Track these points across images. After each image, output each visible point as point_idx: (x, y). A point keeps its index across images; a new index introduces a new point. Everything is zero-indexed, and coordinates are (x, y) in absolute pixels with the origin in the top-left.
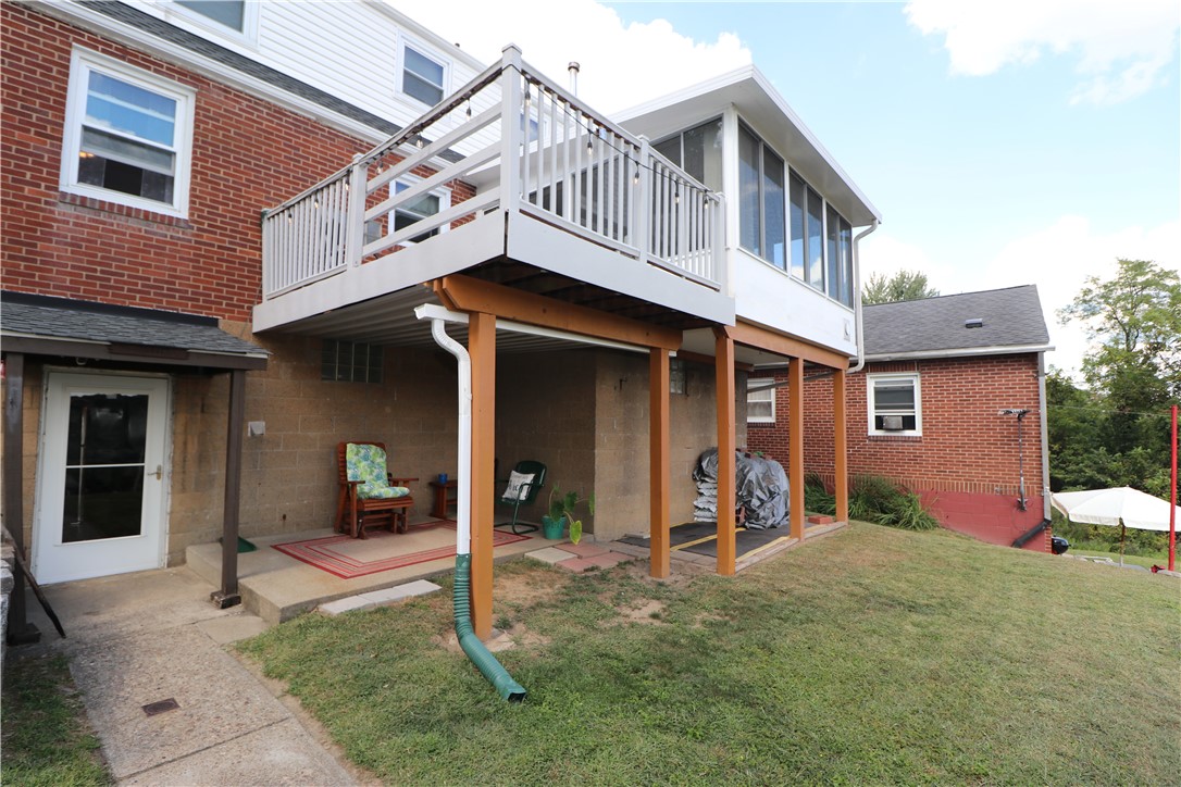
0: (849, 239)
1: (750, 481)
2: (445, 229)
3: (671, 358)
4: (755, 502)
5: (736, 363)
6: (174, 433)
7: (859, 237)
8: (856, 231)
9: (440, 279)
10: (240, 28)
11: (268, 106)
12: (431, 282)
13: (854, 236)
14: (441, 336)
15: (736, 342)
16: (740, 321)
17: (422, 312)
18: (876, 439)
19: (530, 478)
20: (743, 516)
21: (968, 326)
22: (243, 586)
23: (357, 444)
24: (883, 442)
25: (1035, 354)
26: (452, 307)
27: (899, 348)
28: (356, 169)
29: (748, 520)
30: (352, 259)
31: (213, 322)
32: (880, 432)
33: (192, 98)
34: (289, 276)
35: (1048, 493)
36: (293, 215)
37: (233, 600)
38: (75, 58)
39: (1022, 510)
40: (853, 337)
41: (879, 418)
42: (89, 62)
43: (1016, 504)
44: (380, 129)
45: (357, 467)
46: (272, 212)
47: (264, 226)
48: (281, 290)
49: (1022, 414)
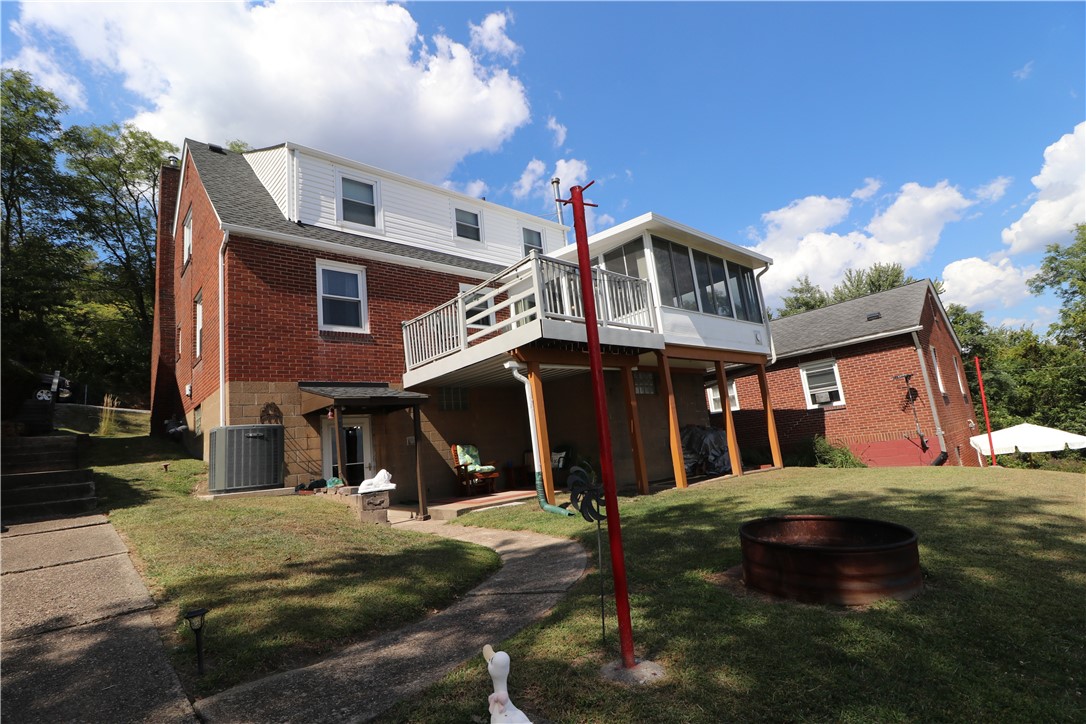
0: (752, 277)
1: (706, 445)
2: (514, 326)
3: (634, 372)
4: (711, 458)
5: (671, 368)
7: (759, 275)
8: (756, 272)
9: (514, 350)
10: (374, 225)
11: (398, 266)
12: (509, 352)
13: (755, 275)
14: (516, 374)
15: (669, 357)
16: (667, 345)
17: (507, 365)
18: (813, 411)
19: (563, 454)
20: (704, 468)
21: (869, 319)
22: (431, 509)
23: (462, 445)
24: (819, 413)
25: (909, 335)
26: (520, 361)
27: (818, 343)
28: (460, 300)
29: (708, 469)
30: (462, 345)
31: (386, 385)
32: (816, 406)
33: (364, 271)
34: (423, 356)
35: (940, 432)
36: (422, 324)
37: (427, 518)
38: (317, 265)
39: (924, 448)
40: (764, 341)
41: (813, 396)
42: (321, 265)
43: (919, 444)
44: (450, 263)
45: (464, 458)
46: (408, 323)
47: (404, 331)
48: (419, 364)
49: (908, 378)
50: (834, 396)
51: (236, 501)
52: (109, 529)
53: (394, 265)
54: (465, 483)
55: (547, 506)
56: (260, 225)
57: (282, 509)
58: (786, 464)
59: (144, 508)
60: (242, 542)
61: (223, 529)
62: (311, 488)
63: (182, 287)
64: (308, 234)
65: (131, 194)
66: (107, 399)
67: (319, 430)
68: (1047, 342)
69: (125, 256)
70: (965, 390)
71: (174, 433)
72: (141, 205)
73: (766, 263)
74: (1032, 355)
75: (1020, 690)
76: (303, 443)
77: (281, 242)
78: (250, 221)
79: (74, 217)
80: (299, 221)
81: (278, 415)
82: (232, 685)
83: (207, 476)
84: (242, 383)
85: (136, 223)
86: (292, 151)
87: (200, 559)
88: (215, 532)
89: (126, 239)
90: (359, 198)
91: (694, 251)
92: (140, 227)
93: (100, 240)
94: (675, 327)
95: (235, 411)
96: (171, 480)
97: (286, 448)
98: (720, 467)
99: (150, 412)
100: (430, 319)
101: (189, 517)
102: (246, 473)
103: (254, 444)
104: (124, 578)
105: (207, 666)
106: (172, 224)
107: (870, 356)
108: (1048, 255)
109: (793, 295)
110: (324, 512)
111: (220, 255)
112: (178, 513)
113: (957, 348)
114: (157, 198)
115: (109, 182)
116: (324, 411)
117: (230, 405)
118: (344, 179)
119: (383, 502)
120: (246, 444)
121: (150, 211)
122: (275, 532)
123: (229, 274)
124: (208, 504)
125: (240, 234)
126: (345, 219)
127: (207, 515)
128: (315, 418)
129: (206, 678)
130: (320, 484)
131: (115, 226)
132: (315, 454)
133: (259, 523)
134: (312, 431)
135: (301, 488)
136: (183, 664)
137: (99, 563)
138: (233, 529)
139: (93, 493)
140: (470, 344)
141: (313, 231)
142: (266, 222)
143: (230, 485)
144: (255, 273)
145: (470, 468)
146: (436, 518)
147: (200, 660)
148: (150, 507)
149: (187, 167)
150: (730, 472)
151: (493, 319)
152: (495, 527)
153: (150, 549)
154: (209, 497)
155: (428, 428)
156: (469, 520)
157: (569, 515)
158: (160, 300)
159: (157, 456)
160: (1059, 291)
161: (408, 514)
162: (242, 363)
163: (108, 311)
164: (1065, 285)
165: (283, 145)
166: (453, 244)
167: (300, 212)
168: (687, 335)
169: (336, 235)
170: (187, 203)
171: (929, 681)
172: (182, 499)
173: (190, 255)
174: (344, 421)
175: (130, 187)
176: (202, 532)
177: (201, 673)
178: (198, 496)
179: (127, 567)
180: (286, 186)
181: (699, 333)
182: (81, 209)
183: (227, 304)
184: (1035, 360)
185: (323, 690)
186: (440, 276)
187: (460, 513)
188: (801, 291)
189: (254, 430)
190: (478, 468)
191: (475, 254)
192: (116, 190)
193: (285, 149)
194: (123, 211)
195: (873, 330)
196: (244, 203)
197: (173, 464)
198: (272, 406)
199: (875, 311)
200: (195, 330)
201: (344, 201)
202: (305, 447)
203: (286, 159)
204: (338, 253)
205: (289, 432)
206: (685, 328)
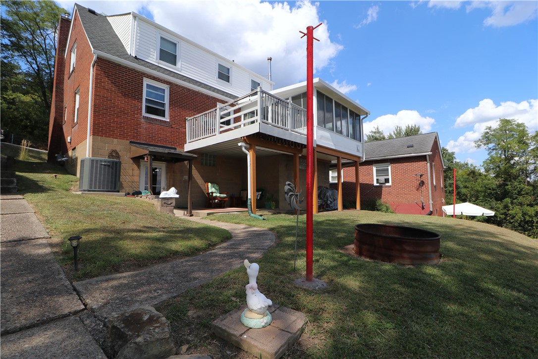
0: (360, 119)
1: (327, 196)
2: (242, 126)
3: (300, 157)
4: (329, 202)
5: (317, 159)
6: (167, 178)
7: (363, 119)
8: (362, 117)
9: (244, 137)
10: (175, 65)
11: (187, 88)
12: (241, 138)
13: (361, 119)
14: (244, 149)
15: (317, 152)
16: (317, 146)
17: (240, 144)
18: (377, 186)
19: (260, 193)
20: (325, 206)
21: (408, 147)
22: (194, 212)
23: (211, 183)
24: (379, 188)
25: (425, 156)
26: (246, 143)
27: (383, 155)
28: (218, 109)
29: (327, 207)
30: (217, 133)
31: (175, 149)
32: (378, 184)
33: (169, 89)
34: (195, 136)
35: (431, 202)
36: (197, 120)
37: (192, 215)
38: (144, 81)
39: (423, 208)
40: (361, 151)
41: (377, 180)
42: (146, 81)
43: (421, 206)
44: (214, 91)
45: (212, 189)
46: (189, 118)
47: (187, 122)
48: (193, 140)
49: (421, 176)
50: (387, 181)
51: (94, 196)
52: (24, 202)
53: (184, 88)
54: (211, 201)
55: (252, 215)
56: (114, 54)
57: (119, 201)
58: (361, 209)
59: (44, 194)
60: (98, 213)
61: (87, 207)
62: (133, 194)
63: (68, 85)
64: (140, 64)
65: (42, 35)
66: (24, 142)
67: (139, 166)
68: (479, 170)
69: (37, 68)
70: (443, 185)
71: (60, 161)
72: (47, 41)
73: (367, 113)
74: (472, 175)
75: (495, 305)
76: (131, 172)
77: (125, 65)
78: (109, 52)
79: (9, 43)
80: (136, 56)
81: (118, 157)
82: (94, 277)
83: (78, 183)
84: (100, 137)
85: (44, 51)
86: (135, 17)
87: (75, 218)
88: (83, 208)
89: (38, 59)
90: (169, 49)
91: (335, 102)
92: (46, 53)
93: (23, 57)
94: (322, 137)
95: (95, 151)
96: (59, 183)
97: (121, 174)
98: (332, 207)
99: (47, 152)
100: (201, 118)
101: (69, 200)
102: (100, 182)
103: (104, 169)
104: (32, 223)
105: (79, 266)
106: (65, 50)
107: (406, 164)
108: (486, 131)
109: (370, 134)
110: (141, 205)
111: (91, 68)
112: (62, 198)
113: (442, 166)
114: (56, 39)
115: (30, 26)
116: (142, 157)
117: (92, 148)
118: (161, 38)
119: (172, 203)
120: (101, 168)
121: (51, 46)
122: (115, 211)
123: (96, 78)
124: (79, 196)
125: (103, 57)
126: (160, 59)
127: (77, 200)
128: (137, 160)
129: (79, 272)
130: (138, 193)
131: (32, 51)
132: (136, 179)
133: (106, 206)
134: (135, 167)
135: (128, 194)
136: (66, 265)
137: (18, 216)
138: (92, 207)
139: (15, 184)
140: (221, 132)
141: (143, 63)
142: (118, 54)
143: (91, 187)
144: (109, 80)
145: (214, 195)
146: (196, 216)
147: (76, 264)
148: (47, 194)
149: (75, 19)
150: (337, 209)
151: (232, 121)
152: (227, 222)
153: (47, 212)
154: (80, 193)
155: (195, 174)
156: (213, 218)
157: (263, 219)
158: (56, 91)
159: (51, 171)
160: (487, 148)
161: (183, 212)
162: (100, 127)
163: (27, 99)
164: (491, 145)
165: (130, 13)
166: (216, 82)
167: (136, 51)
168: (327, 142)
169: (155, 67)
170: (74, 39)
171: (453, 298)
172: (64, 192)
173: (74, 68)
174: (153, 164)
175: (42, 31)
176: (76, 207)
177: (77, 270)
178: (73, 192)
179: (34, 218)
180: (130, 36)
181: (333, 142)
182: (13, 39)
183: (93, 94)
184: (473, 177)
185: (146, 282)
186: (208, 97)
187: (209, 214)
188: (375, 133)
189: (105, 162)
190: (218, 195)
191: (226, 89)
192: (34, 31)
193: (131, 16)
194: (37, 44)
195: (409, 152)
196: (106, 42)
197: (60, 176)
198: (115, 151)
199: (411, 144)
200: (75, 108)
201: (161, 49)
202: (131, 174)
203: (131, 21)
204: (156, 76)
205: (123, 166)
206: (327, 139)
